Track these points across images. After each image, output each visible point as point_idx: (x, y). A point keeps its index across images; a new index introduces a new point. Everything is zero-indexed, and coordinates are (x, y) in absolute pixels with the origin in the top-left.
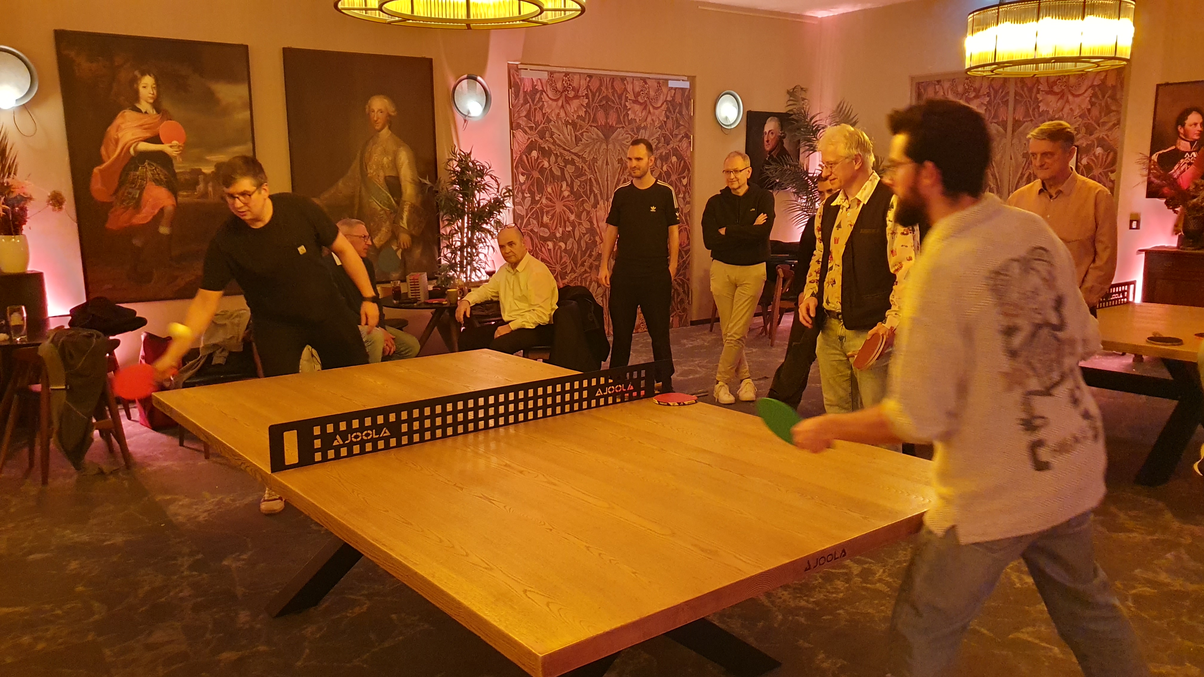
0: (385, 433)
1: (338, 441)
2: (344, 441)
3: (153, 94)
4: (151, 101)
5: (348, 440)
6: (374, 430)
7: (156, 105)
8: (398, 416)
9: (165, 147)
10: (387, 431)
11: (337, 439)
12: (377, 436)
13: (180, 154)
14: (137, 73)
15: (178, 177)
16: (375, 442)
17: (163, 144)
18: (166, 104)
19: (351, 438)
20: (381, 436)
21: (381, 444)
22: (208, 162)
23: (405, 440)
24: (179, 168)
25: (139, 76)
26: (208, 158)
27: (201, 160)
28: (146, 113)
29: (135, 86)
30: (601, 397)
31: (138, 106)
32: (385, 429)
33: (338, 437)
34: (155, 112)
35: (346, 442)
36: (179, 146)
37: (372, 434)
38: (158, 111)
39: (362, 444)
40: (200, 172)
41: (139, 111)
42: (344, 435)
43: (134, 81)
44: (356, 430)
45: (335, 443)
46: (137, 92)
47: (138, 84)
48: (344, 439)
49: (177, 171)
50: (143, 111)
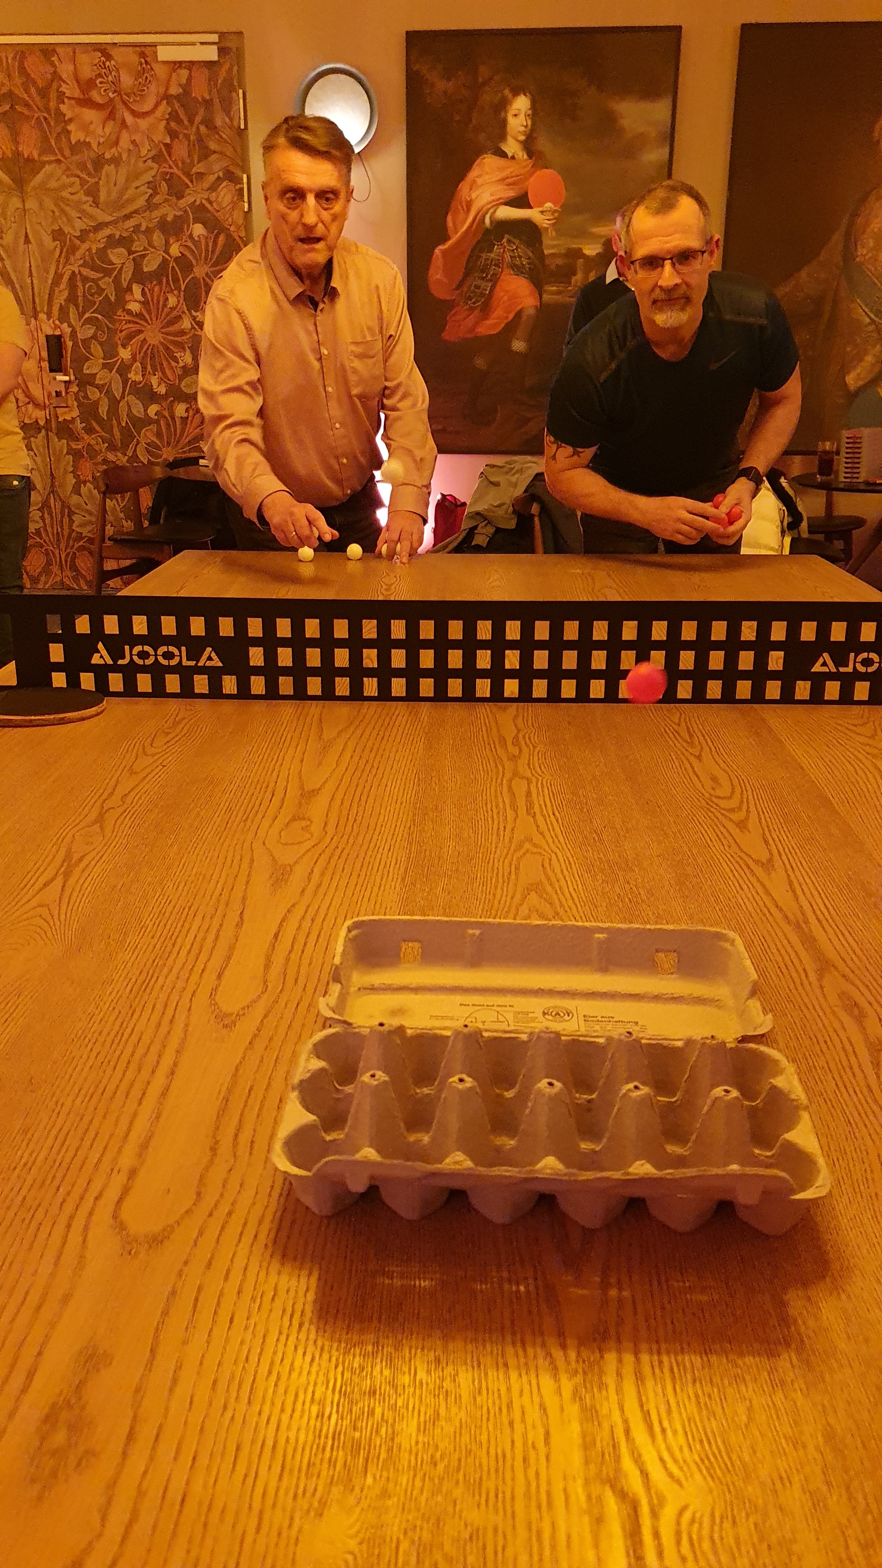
0: (210, 658)
1: (101, 657)
2: (115, 660)
3: (526, 127)
4: (522, 138)
5: (124, 658)
6: (183, 649)
7: (528, 145)
8: (241, 627)
9: (532, 214)
10: (213, 655)
11: (98, 652)
12: (193, 663)
13: (554, 225)
14: (507, 92)
15: (547, 262)
16: (186, 675)
17: (531, 208)
18: (543, 144)
19: (130, 654)
20: (201, 664)
21: (201, 683)
22: (595, 237)
23: (258, 685)
24: (554, 247)
25: (510, 96)
26: (595, 230)
27: (582, 234)
28: (513, 158)
29: (503, 114)
30: (831, 676)
31: (505, 148)
32: (209, 649)
33: (100, 646)
34: (526, 157)
35: (120, 662)
36: (555, 211)
37: (180, 656)
38: (530, 156)
39: (158, 673)
40: (577, 254)
41: (504, 155)
42: (115, 646)
43: (503, 105)
44: (141, 640)
45: (96, 660)
46: (504, 123)
47: (506, 112)
48: (116, 653)
49: (546, 252)
50: (510, 155)
